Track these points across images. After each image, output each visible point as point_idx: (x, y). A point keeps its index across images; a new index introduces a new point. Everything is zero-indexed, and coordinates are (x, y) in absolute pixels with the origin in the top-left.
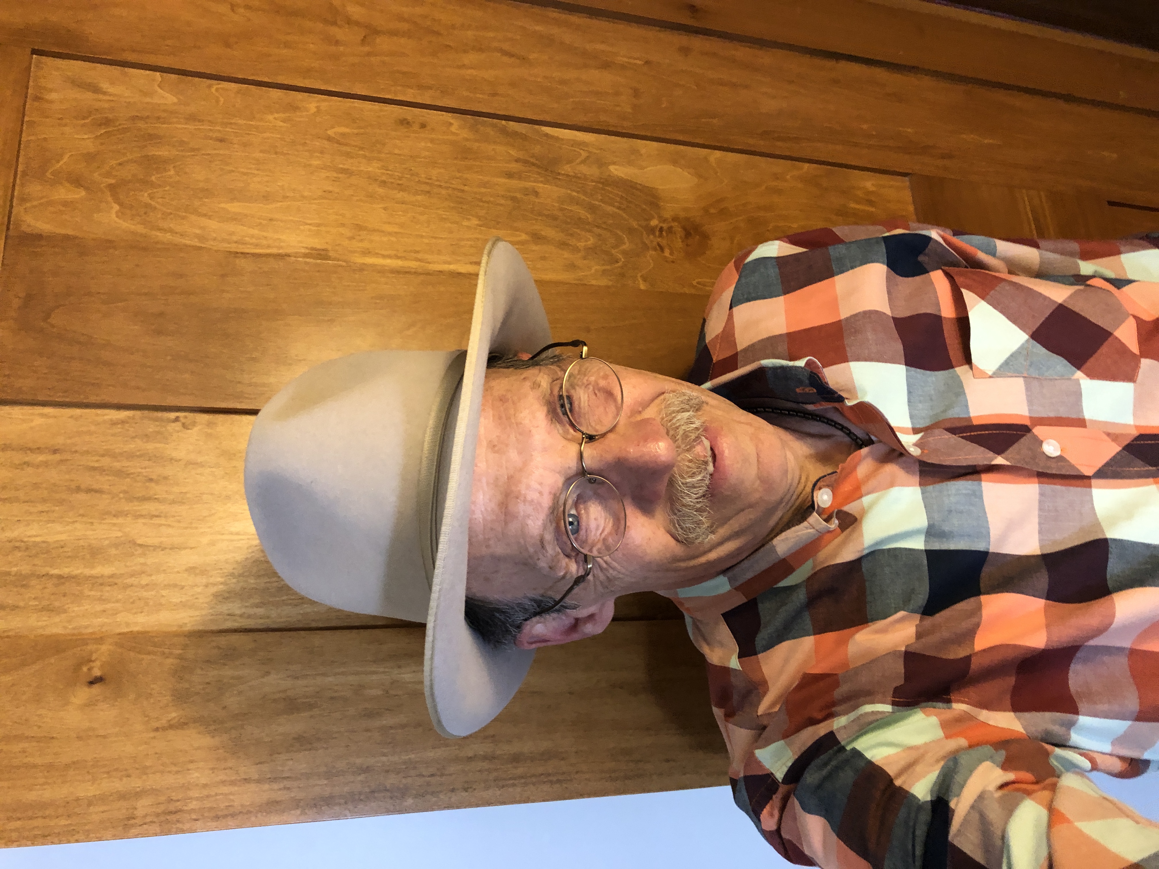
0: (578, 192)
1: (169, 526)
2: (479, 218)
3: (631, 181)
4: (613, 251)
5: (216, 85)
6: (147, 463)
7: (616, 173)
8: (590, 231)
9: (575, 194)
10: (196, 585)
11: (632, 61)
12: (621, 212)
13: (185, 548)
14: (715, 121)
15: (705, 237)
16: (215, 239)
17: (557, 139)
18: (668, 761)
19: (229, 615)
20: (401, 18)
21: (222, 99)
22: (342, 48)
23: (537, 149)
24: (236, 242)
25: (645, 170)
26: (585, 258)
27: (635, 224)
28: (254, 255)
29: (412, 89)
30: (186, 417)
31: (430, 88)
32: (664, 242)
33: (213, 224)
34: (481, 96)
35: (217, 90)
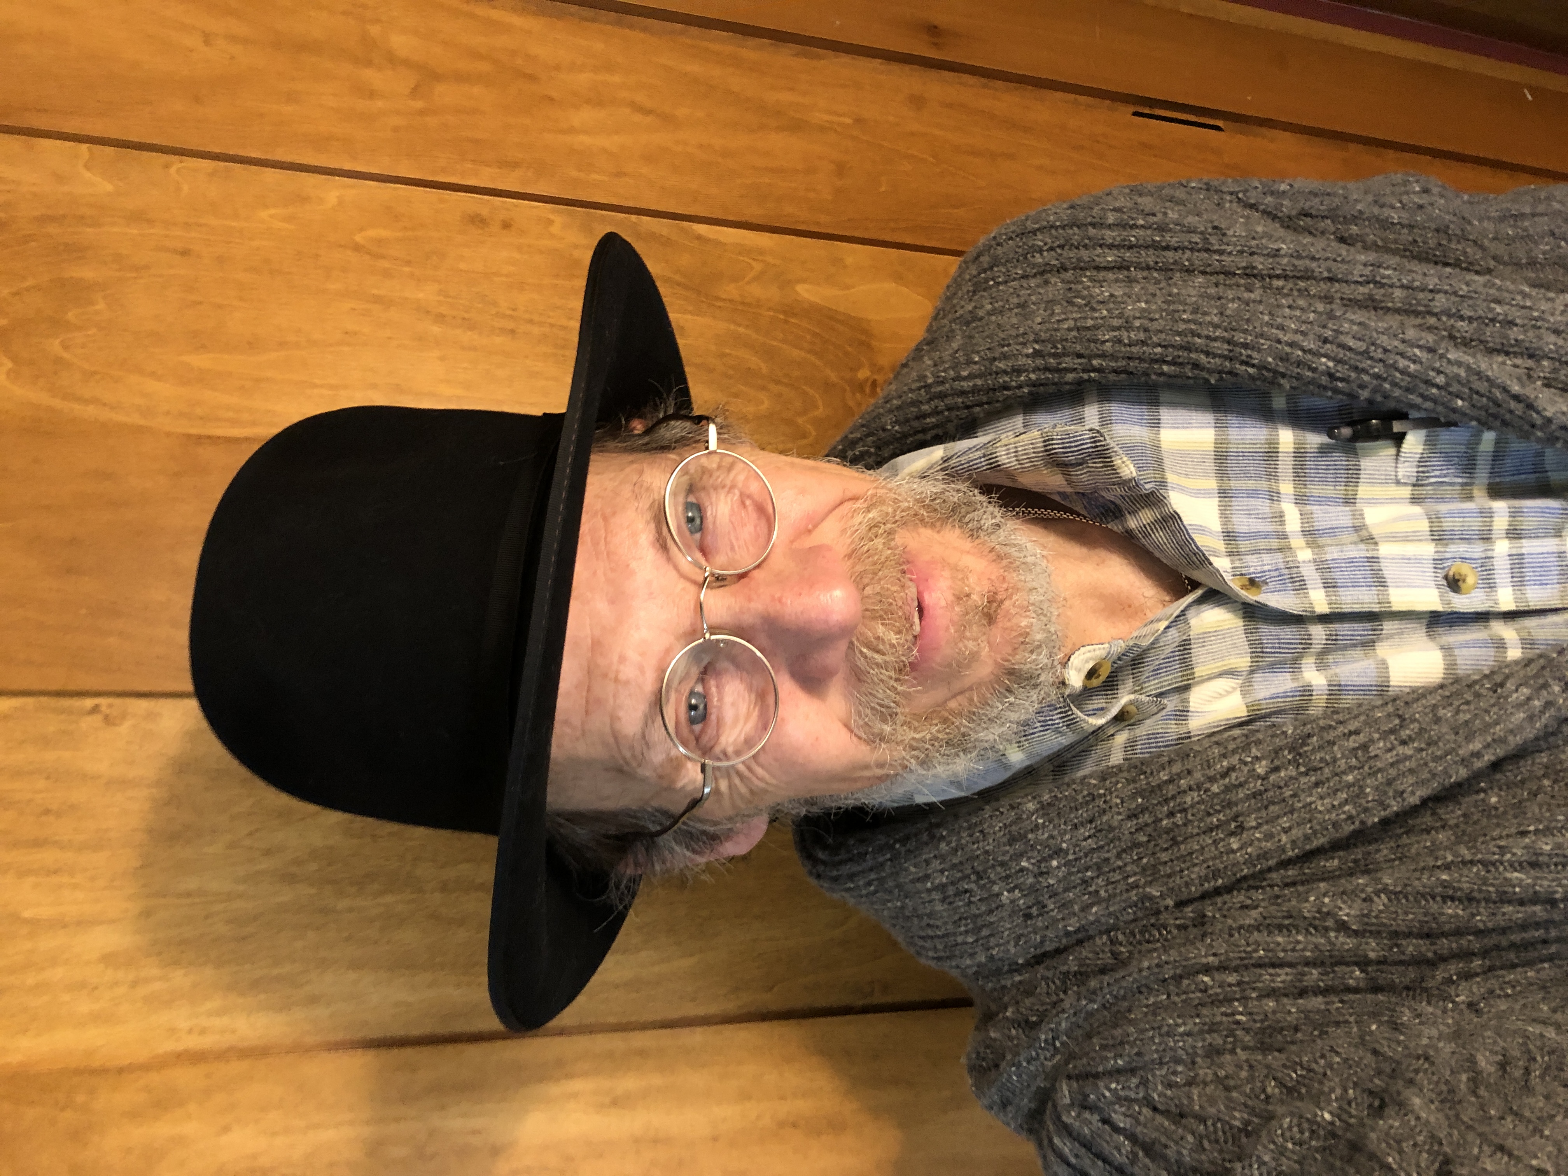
0: (747, 327)
1: (75, 887)
3: (830, 309)
4: (800, 420)
5: (177, 164)
6: (41, 784)
7: (806, 295)
8: (763, 388)
9: (741, 330)
11: (836, 119)
12: (813, 358)
13: (98, 923)
16: (168, 413)
17: (717, 243)
20: (475, 55)
21: (186, 188)
22: (380, 104)
24: (201, 418)
25: (852, 290)
26: (755, 432)
27: (833, 377)
29: (490, 166)
30: (110, 706)
31: (517, 165)
33: (164, 389)
34: (598, 177)
35: (178, 171)
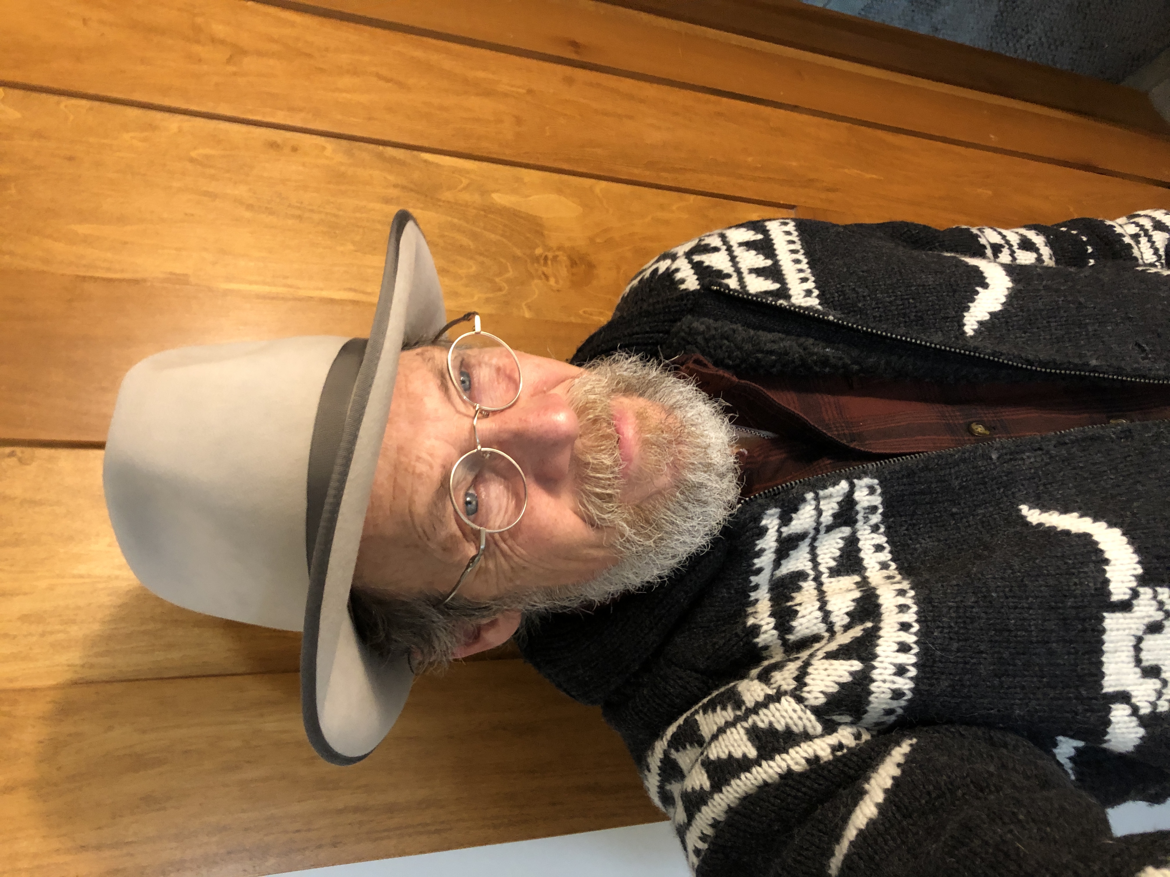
0: (460, 219)
2: (353, 243)
3: (514, 210)
4: (497, 280)
5: (66, 102)
7: (499, 201)
8: (471, 258)
9: (456, 221)
10: (30, 634)
11: (515, 89)
12: (504, 240)
13: (18, 595)
14: (599, 151)
15: (591, 266)
16: (62, 262)
17: (438, 166)
18: (554, 804)
19: (69, 666)
20: (270, 40)
21: (71, 116)
22: (205, 68)
23: (416, 175)
25: (529, 198)
26: (466, 286)
27: (518, 252)
28: (104, 279)
29: (282, 110)
30: (22, 452)
31: (301, 110)
32: (548, 270)
33: (59, 247)
34: (355, 120)
35: (66, 106)
